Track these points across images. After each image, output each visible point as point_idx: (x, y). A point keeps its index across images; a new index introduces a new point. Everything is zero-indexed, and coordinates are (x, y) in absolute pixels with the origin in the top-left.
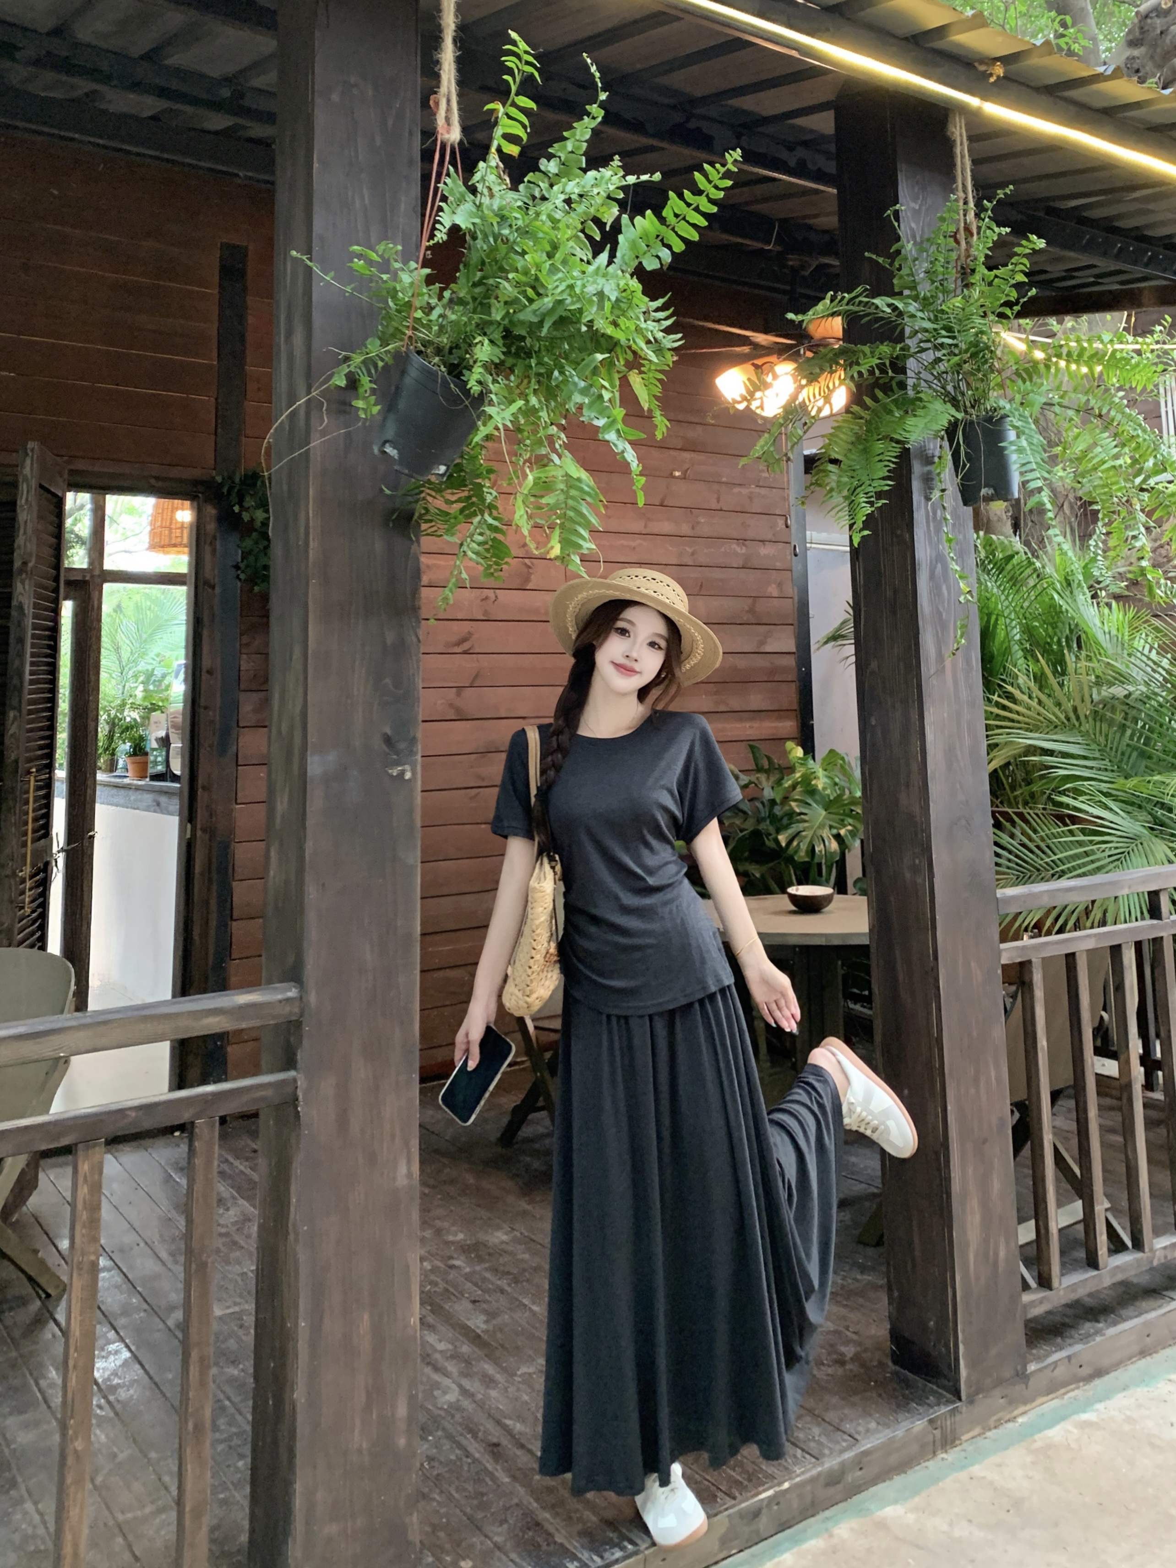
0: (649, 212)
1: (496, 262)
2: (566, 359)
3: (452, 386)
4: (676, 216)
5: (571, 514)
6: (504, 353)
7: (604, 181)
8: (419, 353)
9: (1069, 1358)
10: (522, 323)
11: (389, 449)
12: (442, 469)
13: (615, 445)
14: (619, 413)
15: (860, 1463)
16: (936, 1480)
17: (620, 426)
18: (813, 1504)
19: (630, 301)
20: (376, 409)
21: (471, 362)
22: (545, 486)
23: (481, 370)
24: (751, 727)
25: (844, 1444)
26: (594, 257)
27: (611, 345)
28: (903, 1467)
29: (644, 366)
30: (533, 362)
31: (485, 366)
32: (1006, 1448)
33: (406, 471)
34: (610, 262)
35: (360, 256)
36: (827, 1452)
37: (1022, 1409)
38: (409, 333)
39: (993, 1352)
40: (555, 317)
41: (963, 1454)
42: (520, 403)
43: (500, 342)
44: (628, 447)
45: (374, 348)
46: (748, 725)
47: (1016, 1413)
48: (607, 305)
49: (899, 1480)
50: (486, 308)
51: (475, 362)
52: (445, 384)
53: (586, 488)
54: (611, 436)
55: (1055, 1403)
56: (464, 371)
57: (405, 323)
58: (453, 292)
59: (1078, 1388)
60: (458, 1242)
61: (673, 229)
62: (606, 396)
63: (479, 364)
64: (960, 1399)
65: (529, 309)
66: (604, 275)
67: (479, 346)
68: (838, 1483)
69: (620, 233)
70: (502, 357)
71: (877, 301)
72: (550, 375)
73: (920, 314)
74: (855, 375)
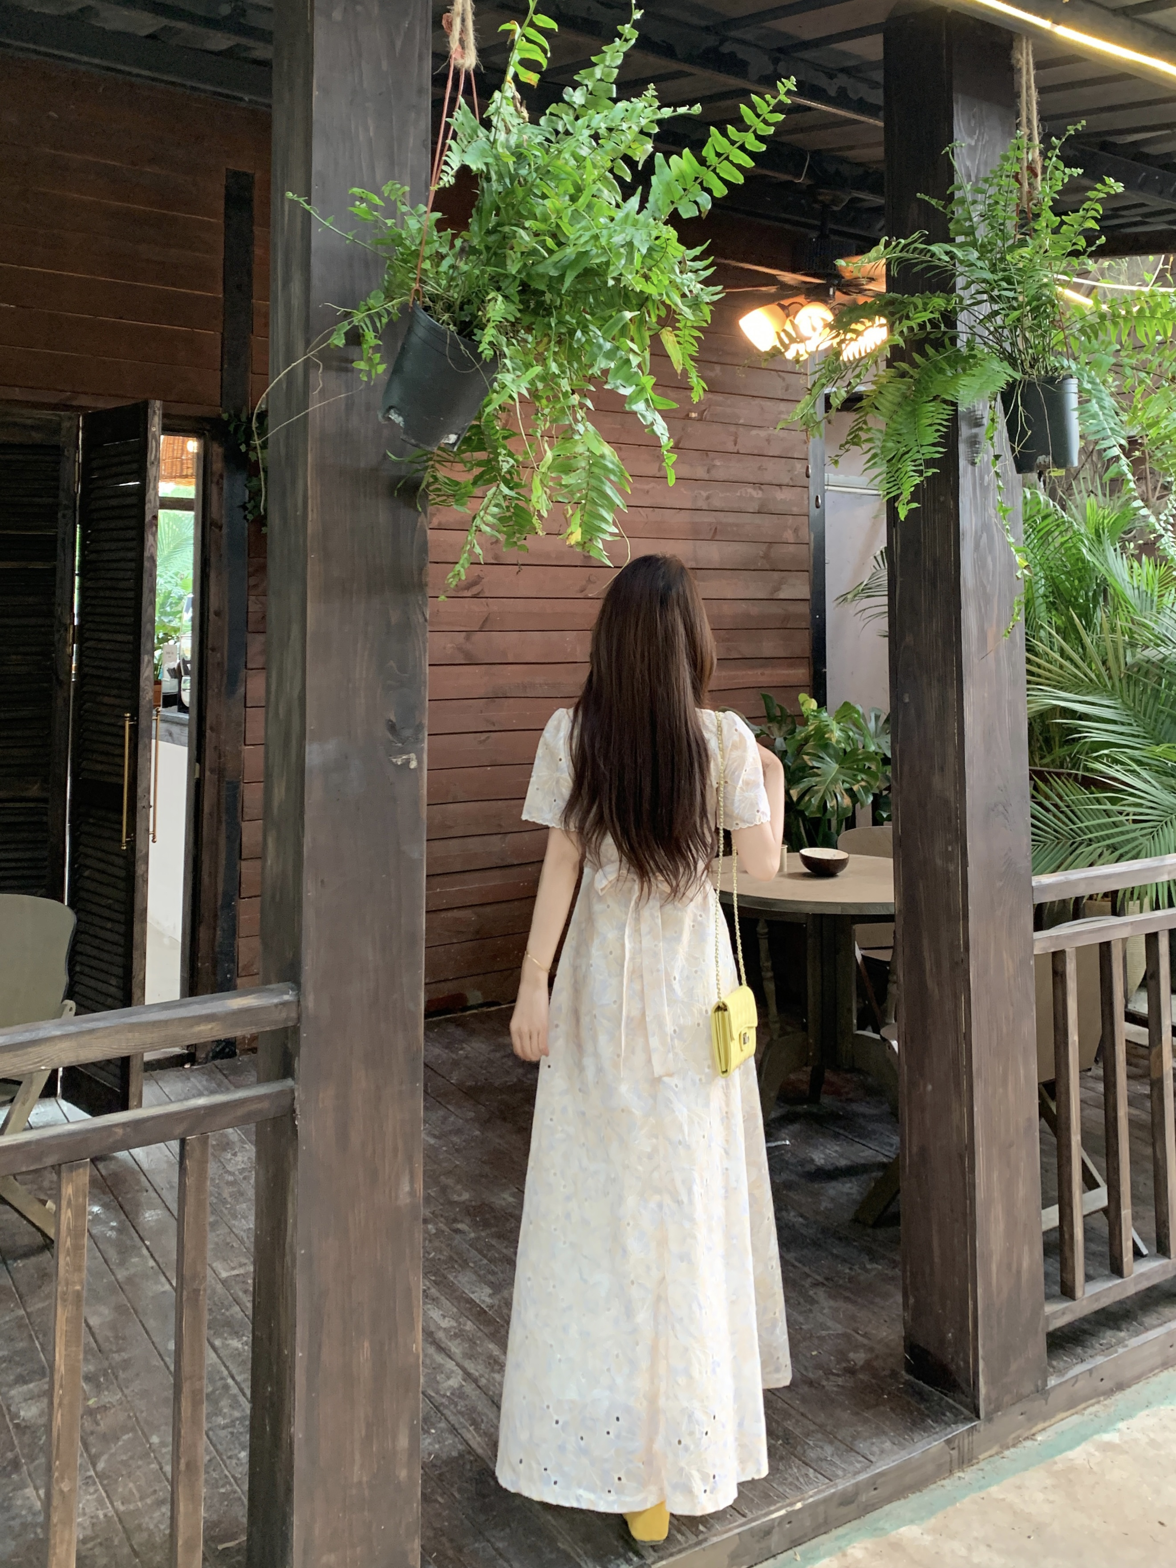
0: (686, 151)
1: (513, 206)
2: (592, 315)
3: (462, 347)
4: (718, 155)
5: (593, 494)
6: (520, 311)
7: (635, 114)
8: (426, 309)
9: (1090, 1371)
10: (542, 276)
11: (394, 416)
12: (453, 438)
13: (643, 416)
14: (648, 381)
15: (874, 1484)
16: (953, 1501)
17: (649, 393)
18: (826, 1522)
19: (663, 249)
20: (381, 368)
21: (484, 320)
22: (565, 466)
23: (494, 332)
24: (762, 674)
25: (858, 1465)
26: (625, 200)
27: (642, 301)
28: (918, 1486)
29: (677, 322)
30: (553, 321)
31: (499, 327)
32: (1026, 1469)
33: (413, 441)
34: (642, 207)
35: (362, 200)
36: (840, 1473)
37: (1040, 1426)
38: (415, 286)
39: (1014, 1367)
40: (579, 270)
41: (980, 1473)
42: (537, 369)
43: (516, 299)
44: (658, 417)
45: (376, 302)
46: (759, 672)
47: (1034, 1430)
48: (637, 258)
49: (914, 1500)
50: (501, 261)
51: (488, 321)
52: (454, 345)
53: (610, 466)
54: (639, 407)
55: (1076, 1419)
56: (476, 331)
57: (411, 275)
58: (465, 241)
59: (1099, 1402)
60: (464, 1202)
61: (714, 171)
62: (635, 361)
63: (491, 324)
64: (978, 1417)
65: (549, 261)
66: (635, 224)
67: (492, 303)
68: (852, 1502)
69: (654, 174)
70: (518, 315)
71: (934, 248)
72: (572, 333)
73: (980, 264)
74: (905, 330)
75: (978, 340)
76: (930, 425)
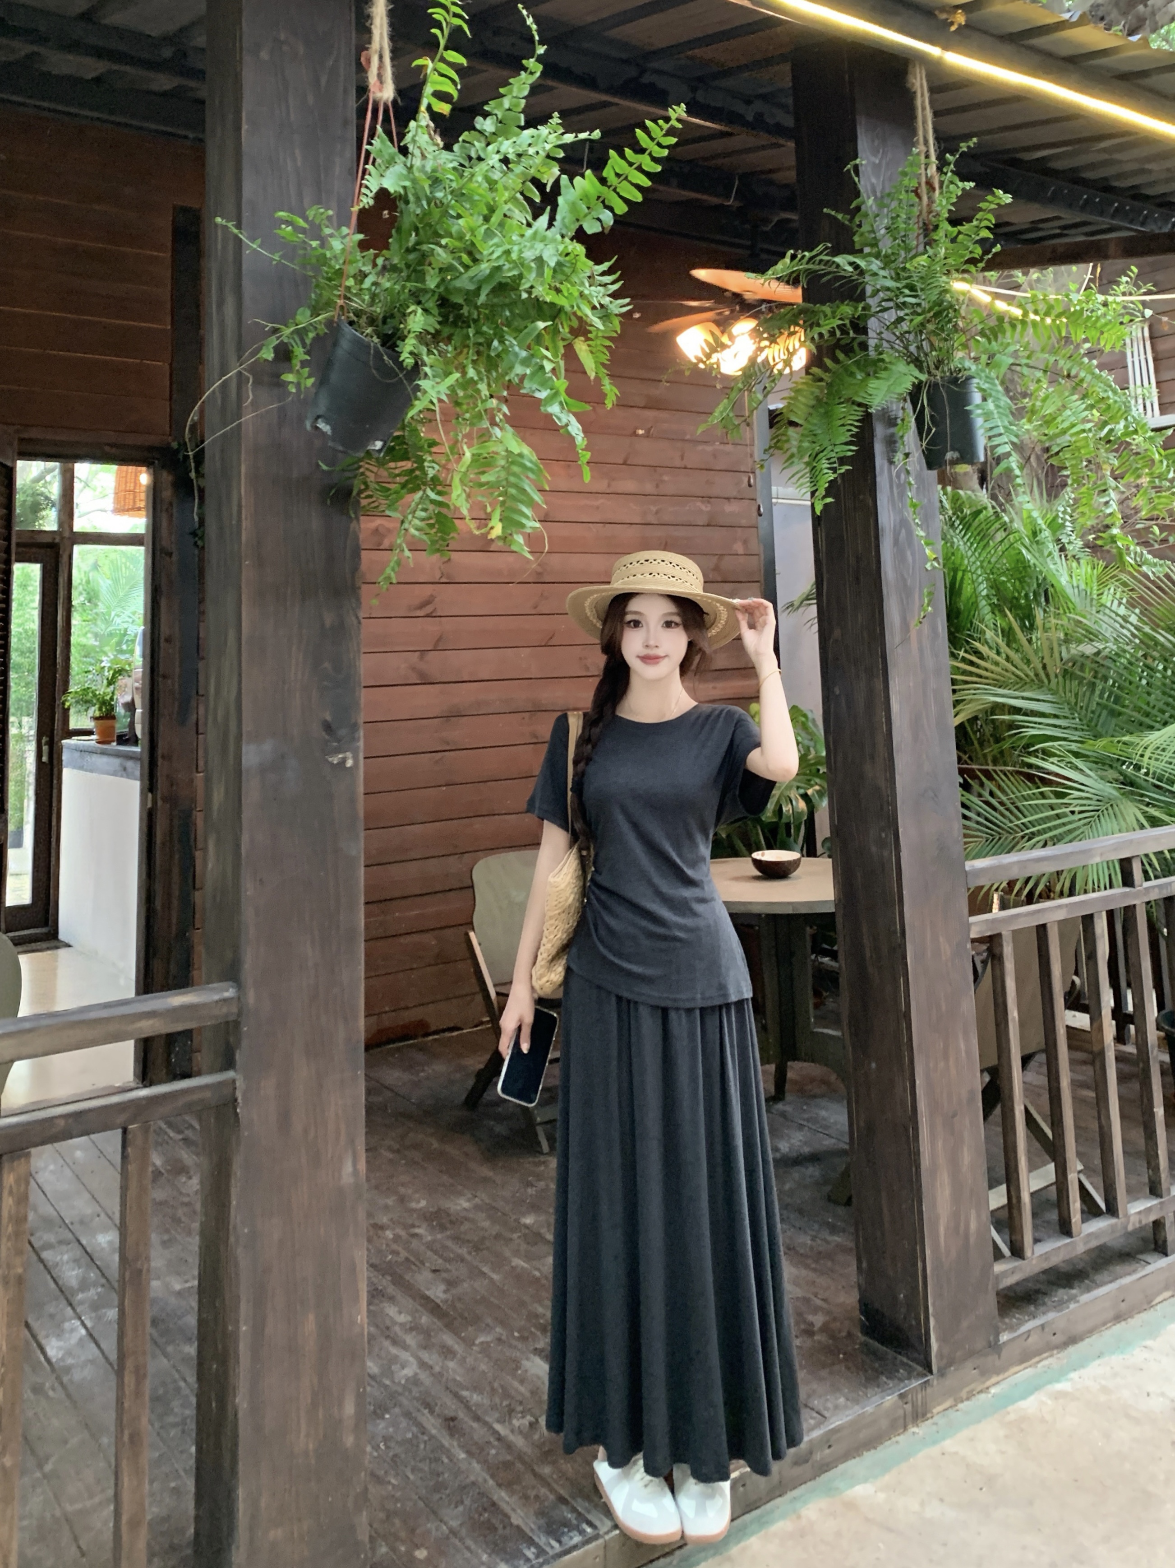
0: (588, 173)
1: (431, 226)
2: (508, 326)
3: (385, 358)
4: (618, 175)
5: (512, 491)
6: (440, 323)
7: (541, 140)
8: (351, 323)
9: (1043, 1326)
10: (459, 290)
11: (322, 425)
12: (379, 444)
13: (559, 419)
14: (562, 384)
15: (828, 1440)
16: (907, 1455)
17: (563, 397)
18: (780, 1484)
19: (574, 265)
20: (310, 382)
21: (406, 333)
22: (483, 463)
23: (414, 341)
25: (813, 1422)
26: (535, 218)
27: (554, 312)
28: (872, 1443)
29: (590, 332)
30: (471, 332)
31: (419, 338)
32: (978, 1421)
33: (341, 447)
34: (550, 225)
35: (288, 223)
37: (994, 1380)
38: (340, 302)
39: (964, 1324)
40: (494, 284)
41: (934, 1427)
42: (457, 375)
43: (435, 311)
44: (572, 418)
47: (988, 1384)
48: (548, 273)
49: (869, 1457)
50: (421, 276)
51: (409, 332)
52: (378, 356)
53: (529, 464)
54: (554, 409)
55: (1028, 1373)
56: (399, 342)
57: (336, 292)
58: (386, 259)
59: (1053, 1355)
61: (615, 190)
62: (548, 366)
63: (412, 335)
64: (931, 1372)
65: (466, 276)
66: (543, 239)
67: (412, 316)
68: (806, 1462)
69: (560, 194)
70: (438, 327)
71: (838, 259)
72: (489, 345)
73: (882, 273)
74: (816, 337)
75: (885, 344)
76: (843, 425)
